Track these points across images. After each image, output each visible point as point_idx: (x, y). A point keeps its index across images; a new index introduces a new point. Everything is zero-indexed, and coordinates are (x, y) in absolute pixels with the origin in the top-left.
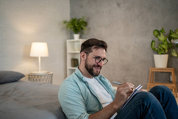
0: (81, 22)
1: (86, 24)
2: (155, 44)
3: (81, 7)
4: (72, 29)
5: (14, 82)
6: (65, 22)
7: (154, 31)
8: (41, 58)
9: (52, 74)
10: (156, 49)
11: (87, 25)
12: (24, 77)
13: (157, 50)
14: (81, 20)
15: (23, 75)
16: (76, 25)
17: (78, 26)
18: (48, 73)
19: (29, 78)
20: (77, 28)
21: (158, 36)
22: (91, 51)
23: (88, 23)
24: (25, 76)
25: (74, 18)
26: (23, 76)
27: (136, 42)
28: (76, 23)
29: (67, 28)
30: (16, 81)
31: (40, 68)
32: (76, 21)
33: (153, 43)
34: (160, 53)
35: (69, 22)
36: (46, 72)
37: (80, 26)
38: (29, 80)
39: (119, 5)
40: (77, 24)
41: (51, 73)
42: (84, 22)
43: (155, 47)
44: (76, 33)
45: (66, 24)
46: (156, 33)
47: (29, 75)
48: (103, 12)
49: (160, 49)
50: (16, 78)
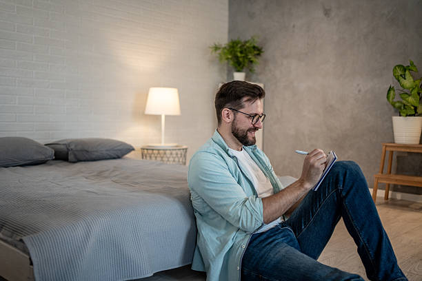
0: (248, 47)
1: (258, 51)
2: (394, 95)
3: (251, 16)
4: (231, 62)
5: (114, 158)
6: (216, 48)
7: (395, 67)
8: (167, 117)
9: (186, 149)
10: (397, 105)
11: (262, 54)
12: (133, 152)
13: (400, 108)
14: (248, 45)
15: (131, 146)
16: (239, 55)
17: (243, 55)
18: (177, 146)
19: (143, 155)
20: (241, 59)
21: (400, 78)
22: (242, 107)
23: (263, 50)
24: (133, 149)
25: (235, 38)
26: (130, 149)
27: (359, 91)
28: (239, 50)
29: (221, 59)
30: (119, 157)
31: (163, 137)
32: (239, 45)
33: (392, 92)
34: (404, 113)
35: (225, 48)
36: (175, 144)
37: (246, 57)
38: (143, 158)
39: (327, 12)
40: (241, 52)
41: (185, 147)
42: (254, 47)
43: (395, 100)
44: (239, 71)
45: (218, 52)
46: (399, 72)
47: (143, 149)
48: (294, 26)
49: (404, 105)
50: (119, 152)
